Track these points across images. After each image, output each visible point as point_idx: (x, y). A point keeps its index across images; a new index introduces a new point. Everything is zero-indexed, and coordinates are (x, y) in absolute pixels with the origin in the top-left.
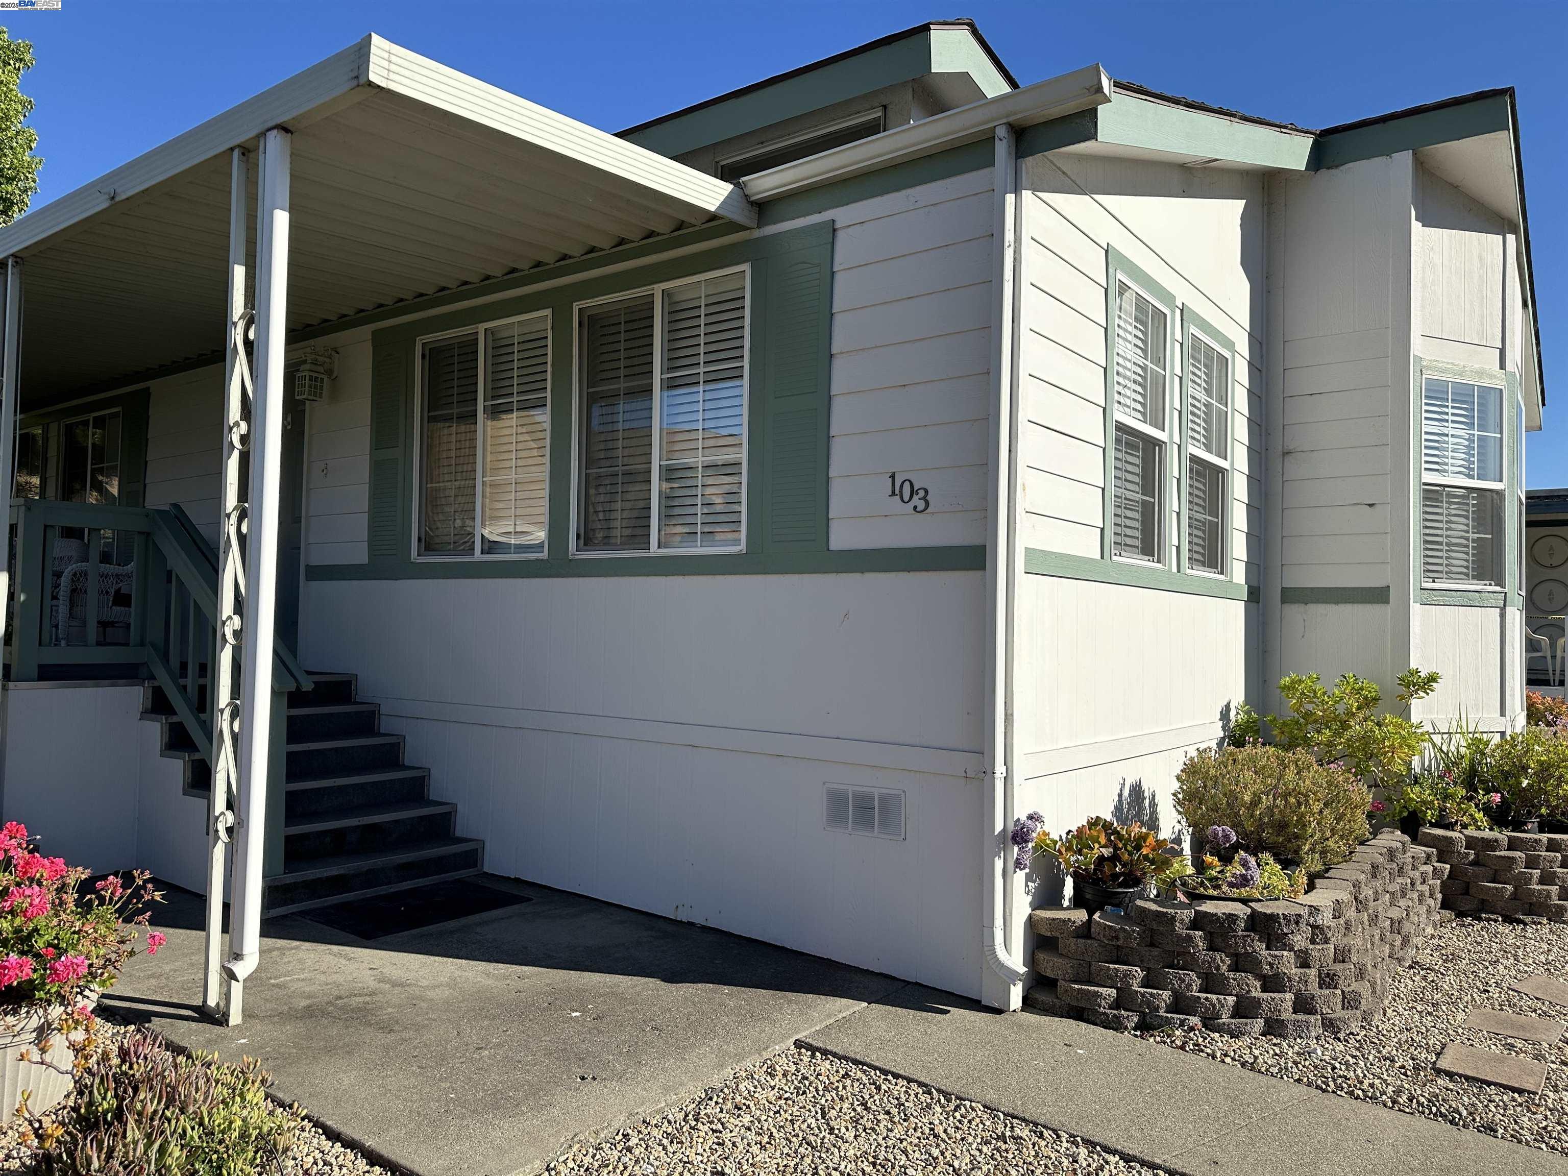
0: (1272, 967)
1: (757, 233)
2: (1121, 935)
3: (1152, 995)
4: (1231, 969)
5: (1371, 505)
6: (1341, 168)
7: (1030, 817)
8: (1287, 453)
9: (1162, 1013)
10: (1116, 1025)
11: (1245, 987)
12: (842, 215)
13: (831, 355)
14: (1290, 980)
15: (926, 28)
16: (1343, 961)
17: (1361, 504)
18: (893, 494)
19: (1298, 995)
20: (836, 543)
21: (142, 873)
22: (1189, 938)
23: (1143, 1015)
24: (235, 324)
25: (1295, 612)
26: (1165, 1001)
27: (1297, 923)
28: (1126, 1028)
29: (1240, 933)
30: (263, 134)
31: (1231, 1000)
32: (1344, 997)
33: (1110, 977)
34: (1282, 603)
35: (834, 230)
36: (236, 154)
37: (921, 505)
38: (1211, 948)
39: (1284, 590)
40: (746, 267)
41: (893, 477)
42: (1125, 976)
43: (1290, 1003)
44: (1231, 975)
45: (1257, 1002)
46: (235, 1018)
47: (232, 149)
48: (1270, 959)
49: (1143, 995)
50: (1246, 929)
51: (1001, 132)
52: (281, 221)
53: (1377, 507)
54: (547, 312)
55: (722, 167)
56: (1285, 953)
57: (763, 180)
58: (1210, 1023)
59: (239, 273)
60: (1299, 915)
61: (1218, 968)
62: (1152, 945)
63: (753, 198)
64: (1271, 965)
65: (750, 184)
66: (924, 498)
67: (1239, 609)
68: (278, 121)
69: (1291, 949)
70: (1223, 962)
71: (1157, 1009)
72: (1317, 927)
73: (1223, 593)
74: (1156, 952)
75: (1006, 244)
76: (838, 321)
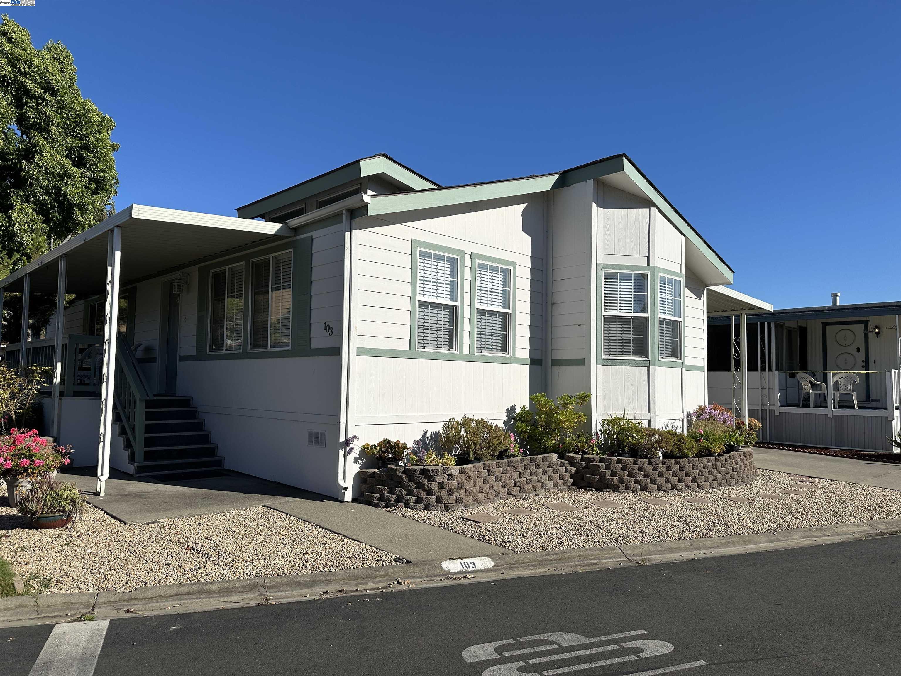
0: (428, 487)
1: (295, 238)
2: (381, 476)
3: (389, 496)
4: (416, 488)
5: (579, 325)
6: (572, 186)
7: (353, 437)
8: (554, 304)
9: (392, 502)
10: (377, 506)
11: (419, 494)
12: (315, 234)
13: (311, 282)
14: (435, 492)
15: (358, 161)
16: (461, 488)
17: (576, 325)
18: (325, 329)
19: (437, 497)
20: (313, 346)
21: (69, 445)
22: (401, 477)
23: (387, 503)
24: (108, 284)
25: (556, 368)
26: (394, 498)
27: (436, 472)
28: (380, 507)
29: (418, 475)
30: (114, 228)
31: (414, 498)
32: (456, 499)
33: (377, 490)
34: (552, 366)
35: (312, 239)
36: (109, 232)
37: (331, 333)
38: (410, 480)
39: (552, 360)
40: (291, 250)
41: (325, 324)
42: (382, 490)
43: (434, 500)
44: (415, 490)
45: (422, 499)
46: (102, 494)
47: (108, 230)
48: (427, 484)
49: (387, 496)
50: (420, 474)
51: (344, 212)
52: (118, 255)
53: (581, 325)
54: (243, 263)
55: (319, 202)
56: (433, 483)
57: (293, 222)
58: (407, 506)
59: (110, 269)
60: (437, 469)
61: (411, 487)
62: (392, 480)
63: (291, 227)
64: (428, 486)
65: (289, 223)
66: (332, 331)
67: (525, 369)
68: (117, 224)
69: (436, 482)
70: (413, 486)
71: (391, 501)
72: (450, 475)
73: (519, 362)
74: (392, 482)
75: (346, 248)
76: (314, 270)
